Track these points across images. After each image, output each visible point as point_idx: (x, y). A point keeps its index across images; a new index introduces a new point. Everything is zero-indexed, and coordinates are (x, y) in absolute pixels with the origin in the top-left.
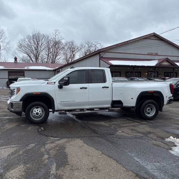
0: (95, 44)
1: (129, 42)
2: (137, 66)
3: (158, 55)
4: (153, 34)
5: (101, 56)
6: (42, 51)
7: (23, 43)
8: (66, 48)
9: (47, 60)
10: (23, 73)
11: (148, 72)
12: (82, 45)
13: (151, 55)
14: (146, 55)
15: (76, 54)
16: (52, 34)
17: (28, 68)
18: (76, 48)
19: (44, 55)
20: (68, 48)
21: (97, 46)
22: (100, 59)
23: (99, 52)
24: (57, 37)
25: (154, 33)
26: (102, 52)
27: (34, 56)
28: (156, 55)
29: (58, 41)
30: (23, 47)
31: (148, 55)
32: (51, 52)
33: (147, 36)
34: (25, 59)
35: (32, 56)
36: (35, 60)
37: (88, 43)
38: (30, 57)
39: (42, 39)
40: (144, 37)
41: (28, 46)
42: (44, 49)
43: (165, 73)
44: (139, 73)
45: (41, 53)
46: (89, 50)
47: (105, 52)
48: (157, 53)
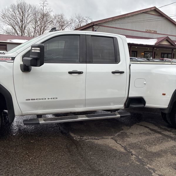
0: (86, 19)
1: (127, 16)
2: (135, 44)
3: (157, 33)
4: (154, 9)
5: (95, 30)
6: (28, 23)
7: (7, 13)
8: (55, 21)
9: (34, 34)
10: (5, 47)
11: (145, 52)
12: (72, 20)
13: (149, 32)
14: (144, 32)
15: (65, 29)
16: (39, 5)
17: (10, 41)
18: (66, 22)
19: (31, 29)
20: (57, 22)
21: (88, 21)
24: (45, 8)
25: (155, 7)
26: (96, 25)
27: (20, 29)
28: (155, 33)
29: (46, 13)
30: (6, 18)
31: (146, 32)
32: (39, 26)
33: (147, 10)
34: (10, 31)
35: (17, 28)
36: (20, 33)
37: (79, 18)
38: (15, 30)
39: (29, 10)
41: (12, 17)
42: (30, 22)
43: (162, 53)
44: (136, 53)
45: (28, 26)
46: (79, 25)
47: (100, 26)
48: (156, 30)
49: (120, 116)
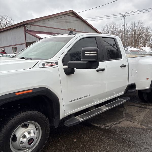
0: (6, 17)
4: (72, 11)
5: (27, 28)
14: (67, 30)
22: (25, 32)
23: (24, 24)
26: (27, 24)
33: (67, 12)
40: (65, 13)
47: (31, 25)
48: (75, 29)
49: (125, 101)
